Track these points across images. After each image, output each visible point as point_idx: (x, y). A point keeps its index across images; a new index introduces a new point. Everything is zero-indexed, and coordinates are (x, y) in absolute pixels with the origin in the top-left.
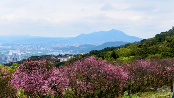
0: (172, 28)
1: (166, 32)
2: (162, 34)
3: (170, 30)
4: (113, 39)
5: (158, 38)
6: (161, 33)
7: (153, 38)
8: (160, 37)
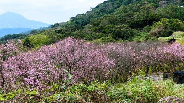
0: (90, 9)
1: (83, 14)
2: (79, 16)
3: (88, 12)
4: (9, 25)
5: (75, 22)
6: (77, 16)
7: (68, 22)
8: (77, 21)
